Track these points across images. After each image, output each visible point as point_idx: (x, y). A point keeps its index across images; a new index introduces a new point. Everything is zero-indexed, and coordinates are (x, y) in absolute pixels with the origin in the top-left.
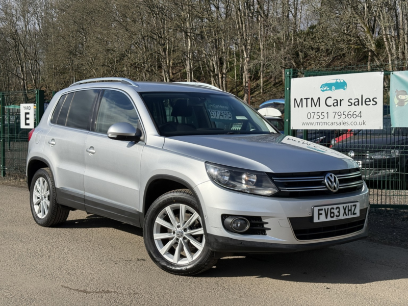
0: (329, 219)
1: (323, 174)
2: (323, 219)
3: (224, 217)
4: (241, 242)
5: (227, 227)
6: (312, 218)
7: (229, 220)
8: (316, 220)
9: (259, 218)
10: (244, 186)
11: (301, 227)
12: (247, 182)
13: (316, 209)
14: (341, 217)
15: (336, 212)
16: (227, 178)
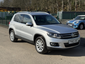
0: (72, 43)
1: (71, 33)
2: (71, 43)
3: (50, 43)
4: (54, 48)
5: (51, 45)
6: (68, 43)
7: (51, 44)
8: (69, 43)
9: (58, 43)
10: (55, 37)
11: (66, 45)
12: (55, 36)
13: (69, 41)
14: (75, 42)
15: (73, 41)
16: (51, 35)
